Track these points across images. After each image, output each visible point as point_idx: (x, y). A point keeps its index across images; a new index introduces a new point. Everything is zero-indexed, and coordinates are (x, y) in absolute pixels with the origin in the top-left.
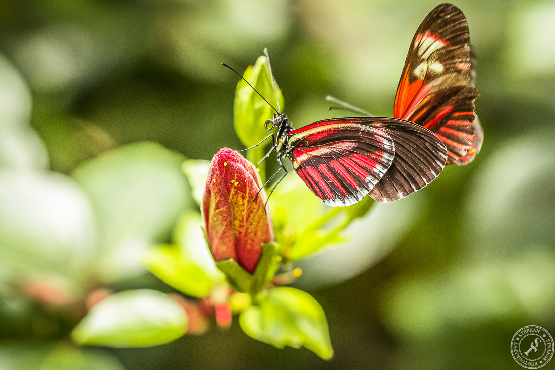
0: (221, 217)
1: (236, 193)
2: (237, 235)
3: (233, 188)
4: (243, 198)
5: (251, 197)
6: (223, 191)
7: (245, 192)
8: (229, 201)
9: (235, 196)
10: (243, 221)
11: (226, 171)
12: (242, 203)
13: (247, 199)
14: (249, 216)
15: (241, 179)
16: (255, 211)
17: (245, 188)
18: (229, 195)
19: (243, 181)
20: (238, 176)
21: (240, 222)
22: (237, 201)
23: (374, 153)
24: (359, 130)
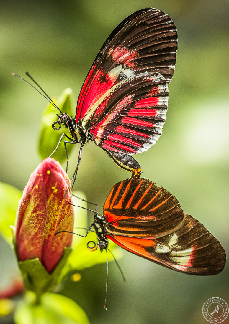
0: (36, 220)
1: (54, 199)
2: (46, 238)
3: (52, 195)
4: (59, 204)
5: (66, 205)
6: (43, 196)
7: (61, 200)
8: (47, 205)
9: (52, 202)
10: (54, 226)
11: (49, 179)
12: (57, 209)
13: (62, 205)
14: (60, 221)
15: (60, 187)
16: (66, 216)
17: (62, 195)
18: (48, 200)
19: (62, 189)
20: (58, 184)
21: (52, 226)
22: (53, 206)
23: (150, 92)
24: (128, 83)
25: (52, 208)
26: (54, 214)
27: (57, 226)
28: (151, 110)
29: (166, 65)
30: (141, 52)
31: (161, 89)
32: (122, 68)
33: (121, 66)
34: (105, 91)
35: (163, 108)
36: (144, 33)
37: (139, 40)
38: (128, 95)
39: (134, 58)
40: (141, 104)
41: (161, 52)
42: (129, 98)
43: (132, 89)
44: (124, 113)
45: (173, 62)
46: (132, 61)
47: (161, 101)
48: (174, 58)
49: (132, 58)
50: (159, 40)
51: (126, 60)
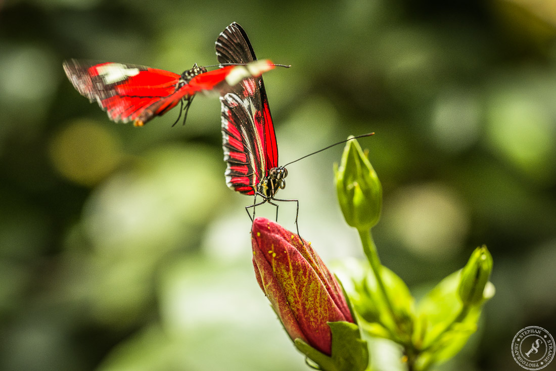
0: (272, 292)
1: (278, 265)
3: (273, 260)
4: (288, 270)
5: (296, 269)
6: (264, 263)
7: (287, 264)
8: (274, 273)
9: (278, 268)
10: (296, 297)
11: (262, 242)
12: (288, 276)
13: (292, 271)
14: (301, 291)
15: (280, 250)
16: (305, 284)
17: (287, 259)
18: (272, 267)
19: (283, 252)
20: (275, 247)
22: (283, 273)
25: (282, 277)
26: (289, 283)
27: (300, 296)
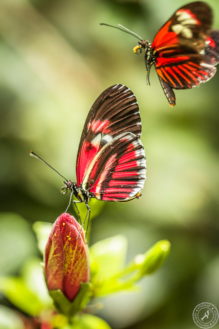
0: (56, 260)
1: (69, 245)
2: (66, 274)
4: (73, 249)
5: (79, 249)
6: (60, 242)
7: (75, 246)
8: (64, 249)
9: (68, 247)
10: (70, 265)
11: (64, 229)
12: (72, 253)
13: (76, 250)
14: (75, 262)
15: (74, 236)
16: (80, 259)
17: (76, 242)
20: (72, 234)
22: (69, 250)
23: (128, 149)
24: (109, 147)
26: (70, 256)
27: (73, 265)
28: (133, 162)
29: (134, 124)
30: (112, 119)
31: (135, 144)
32: (101, 135)
33: (100, 134)
34: (93, 157)
35: (141, 158)
36: (111, 104)
37: (109, 110)
38: (112, 155)
39: (108, 126)
40: (123, 160)
41: (127, 115)
42: (113, 158)
43: (113, 150)
44: (113, 170)
45: (139, 120)
46: (108, 128)
47: (138, 153)
48: (138, 117)
49: (106, 126)
50: (123, 106)
51: (102, 129)
